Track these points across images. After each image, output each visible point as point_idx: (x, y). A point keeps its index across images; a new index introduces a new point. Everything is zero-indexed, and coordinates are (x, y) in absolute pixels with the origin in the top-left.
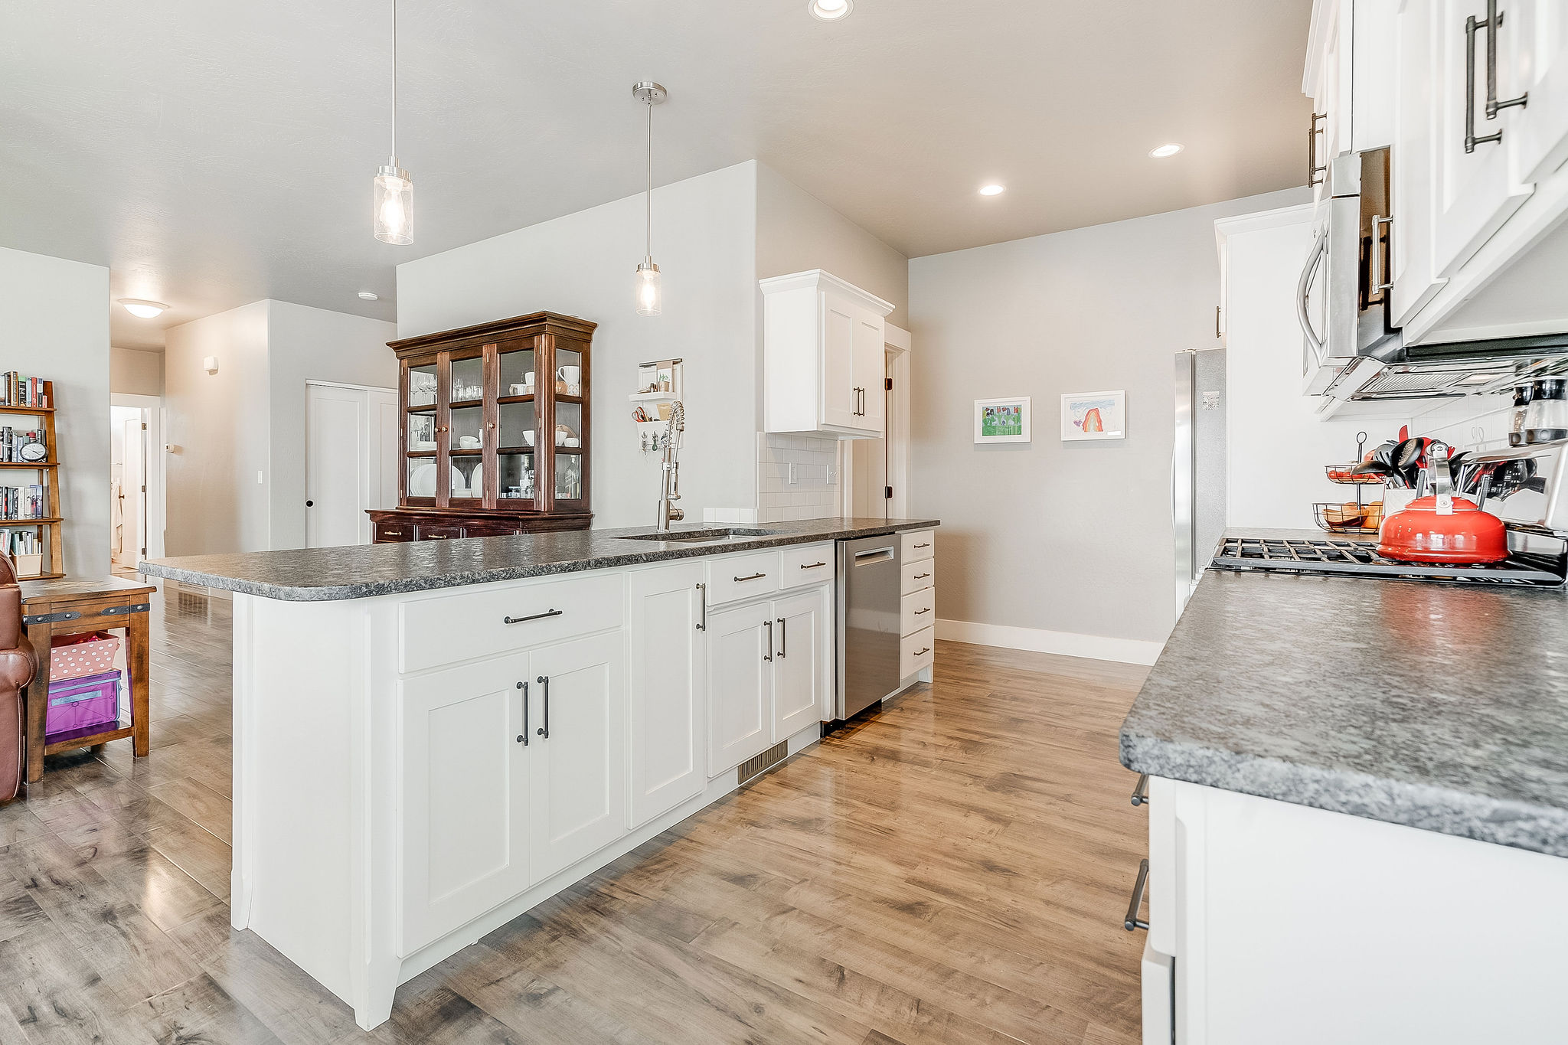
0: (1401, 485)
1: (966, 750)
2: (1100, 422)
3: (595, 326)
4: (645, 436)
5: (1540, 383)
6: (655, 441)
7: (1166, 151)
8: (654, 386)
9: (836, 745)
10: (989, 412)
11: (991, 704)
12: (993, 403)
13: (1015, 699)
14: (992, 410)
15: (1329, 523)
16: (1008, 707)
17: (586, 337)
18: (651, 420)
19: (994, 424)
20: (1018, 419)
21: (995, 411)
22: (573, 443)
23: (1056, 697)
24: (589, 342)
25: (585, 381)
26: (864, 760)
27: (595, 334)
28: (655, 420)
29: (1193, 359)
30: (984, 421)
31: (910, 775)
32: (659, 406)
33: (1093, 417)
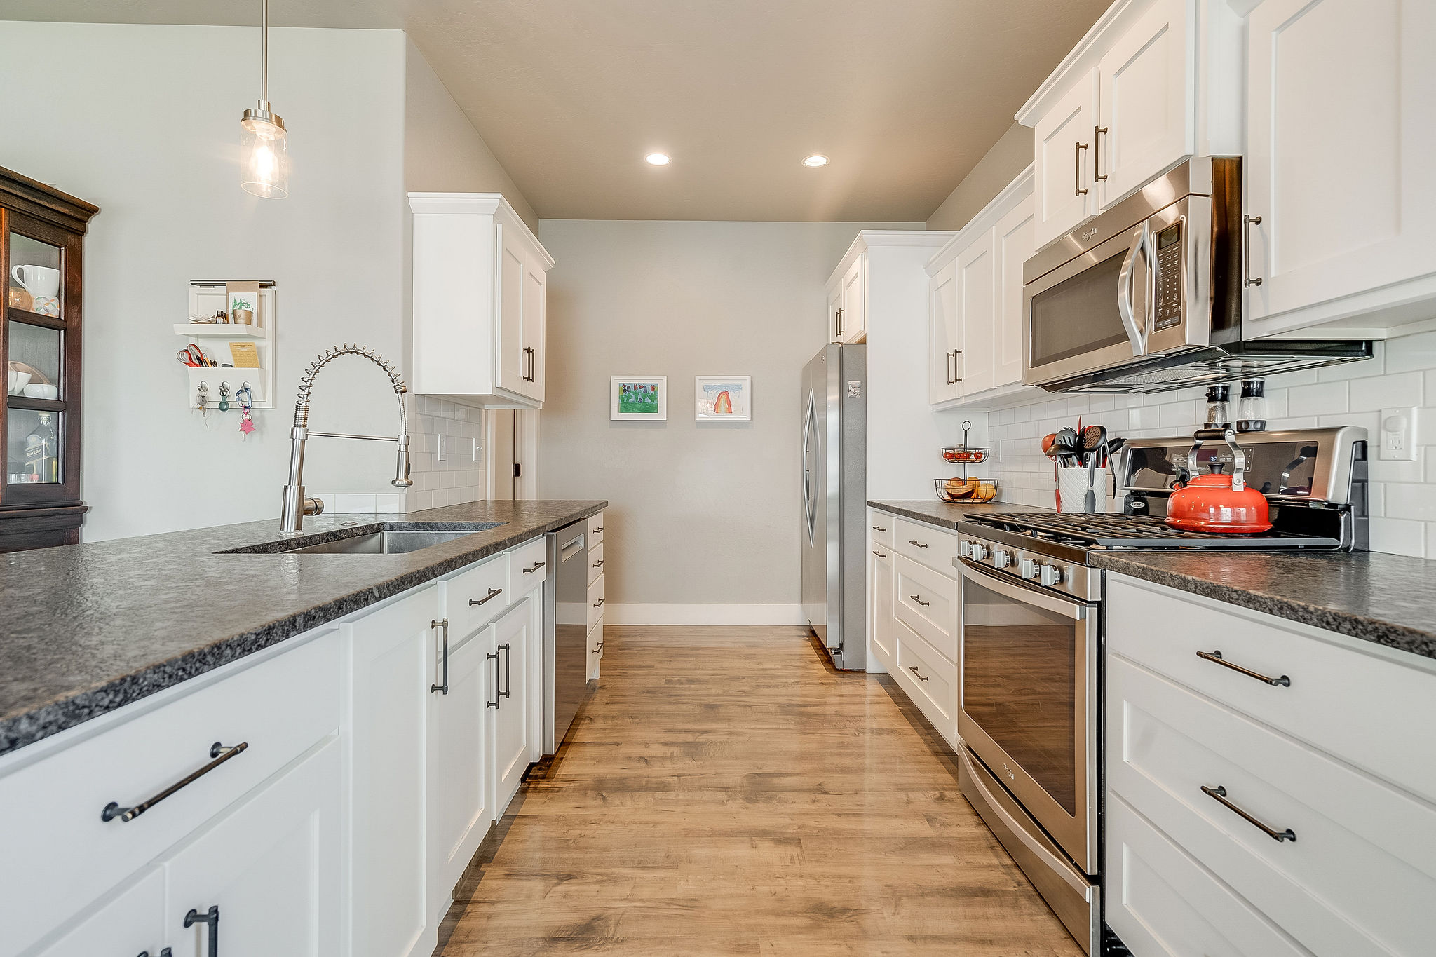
0: (1076, 464)
1: (692, 756)
2: (730, 404)
3: (93, 211)
4: (202, 388)
5: (1249, 383)
6: (224, 397)
7: (816, 161)
8: (223, 316)
9: (546, 790)
10: (626, 389)
11: (674, 693)
12: (630, 380)
13: (691, 682)
14: (629, 387)
15: (950, 494)
16: (691, 693)
17: (75, 225)
18: (214, 364)
19: (631, 401)
20: (654, 398)
21: (632, 388)
22: (46, 391)
23: (723, 672)
24: (80, 233)
25: (72, 292)
26: (594, 803)
27: (93, 225)
28: (224, 366)
29: (841, 349)
30: (622, 398)
31: (660, 808)
32: (233, 346)
33: (724, 398)
